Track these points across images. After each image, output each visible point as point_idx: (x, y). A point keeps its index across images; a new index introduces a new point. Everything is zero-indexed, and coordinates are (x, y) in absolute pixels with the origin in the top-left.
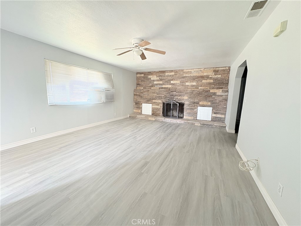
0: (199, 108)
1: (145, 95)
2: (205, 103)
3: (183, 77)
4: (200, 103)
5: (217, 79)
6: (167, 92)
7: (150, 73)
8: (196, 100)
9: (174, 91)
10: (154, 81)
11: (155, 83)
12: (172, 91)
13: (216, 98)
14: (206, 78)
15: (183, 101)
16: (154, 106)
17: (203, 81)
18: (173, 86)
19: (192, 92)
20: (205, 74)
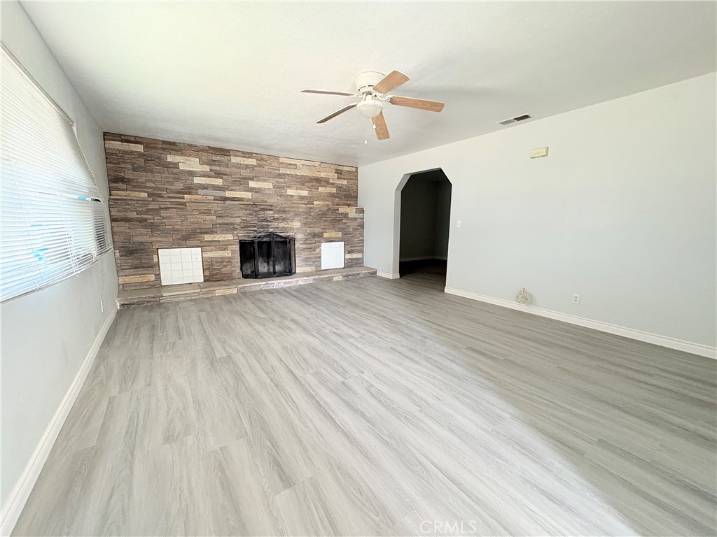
0: (324, 245)
1: (173, 219)
2: (333, 234)
3: (280, 176)
4: (325, 235)
5: (342, 187)
6: (248, 212)
7: (172, 147)
8: (317, 230)
9: (267, 210)
10: (192, 174)
11: (197, 180)
12: (262, 207)
13: (350, 223)
14: (324, 184)
15: (291, 234)
16: (209, 255)
17: (321, 189)
18: (256, 195)
19: (308, 213)
20: (323, 175)
